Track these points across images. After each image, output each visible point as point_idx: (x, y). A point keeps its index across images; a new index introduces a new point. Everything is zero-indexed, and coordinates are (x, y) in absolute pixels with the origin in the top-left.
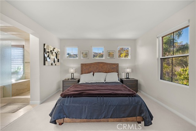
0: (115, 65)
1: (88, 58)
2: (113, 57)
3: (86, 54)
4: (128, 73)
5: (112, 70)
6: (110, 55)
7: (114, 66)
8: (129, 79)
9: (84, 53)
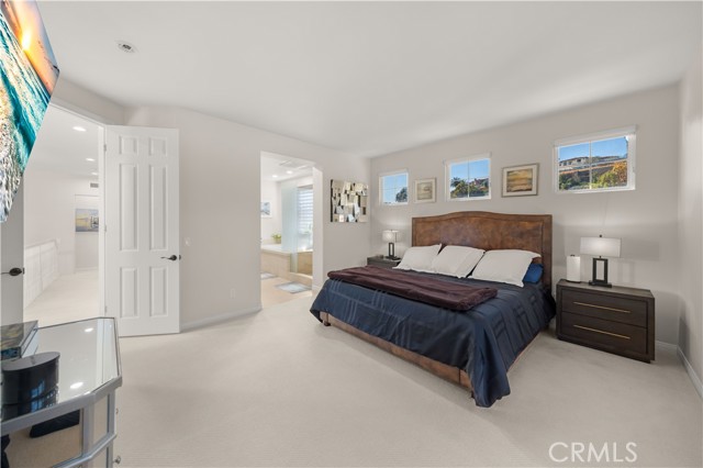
0: (531, 221)
1: (433, 200)
2: (530, 190)
3: (429, 189)
4: (606, 261)
5: (519, 242)
6: (516, 182)
7: (529, 226)
8: (610, 286)
9: (423, 186)
